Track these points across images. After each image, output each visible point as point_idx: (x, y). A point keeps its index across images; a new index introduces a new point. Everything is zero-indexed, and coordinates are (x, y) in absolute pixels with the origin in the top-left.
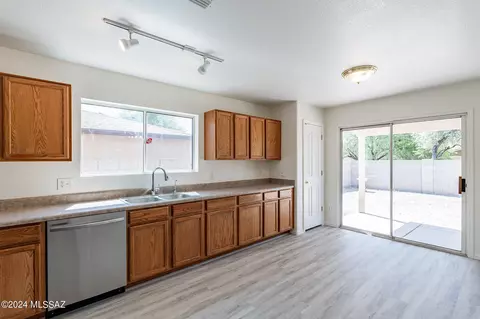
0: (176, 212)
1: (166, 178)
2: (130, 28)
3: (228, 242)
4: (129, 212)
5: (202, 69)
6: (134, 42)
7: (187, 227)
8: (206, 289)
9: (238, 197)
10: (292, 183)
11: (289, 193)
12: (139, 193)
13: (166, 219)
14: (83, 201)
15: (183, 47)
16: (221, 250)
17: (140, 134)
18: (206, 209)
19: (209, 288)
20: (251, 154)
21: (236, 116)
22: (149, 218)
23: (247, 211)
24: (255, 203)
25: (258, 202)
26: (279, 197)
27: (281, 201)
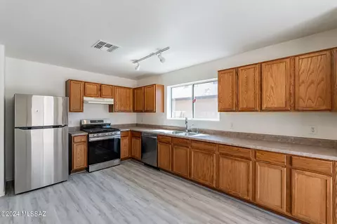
1: (186, 123)
3: (208, 178)
4: (158, 136)
16: (202, 181)
17: (191, 98)
20: (264, 107)
21: (240, 69)
22: (163, 140)
23: (230, 161)
24: (242, 157)
25: (247, 159)
26: (291, 163)
27: (293, 171)
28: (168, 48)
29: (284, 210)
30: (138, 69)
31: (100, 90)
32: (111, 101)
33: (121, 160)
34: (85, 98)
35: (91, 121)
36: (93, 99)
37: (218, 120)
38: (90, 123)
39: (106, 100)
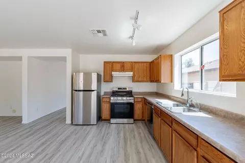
30: (134, 44)
31: (123, 66)
32: (131, 74)
33: (134, 120)
34: (113, 73)
35: (119, 89)
36: (118, 73)
37: (234, 95)
38: (117, 90)
39: (127, 73)
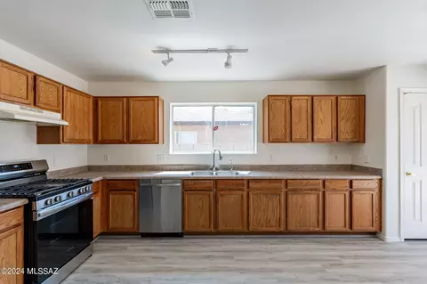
0: (219, 186)
1: (221, 158)
2: (167, 51)
3: (273, 223)
4: (184, 181)
5: (227, 64)
6: (170, 60)
7: (230, 200)
8: (232, 257)
9: (286, 180)
10: (378, 172)
11: (374, 185)
12: (206, 168)
13: (211, 190)
14: (170, 170)
15: (207, 51)
16: (265, 229)
17: (210, 123)
18: (248, 187)
19: (235, 258)
20: (315, 137)
21: (294, 98)
22: (198, 187)
23: (299, 197)
24: (311, 190)
25: (316, 190)
26: (351, 187)
27: (354, 193)
28: (246, 50)
29: (347, 229)
31: (34, 90)
32: (53, 118)
